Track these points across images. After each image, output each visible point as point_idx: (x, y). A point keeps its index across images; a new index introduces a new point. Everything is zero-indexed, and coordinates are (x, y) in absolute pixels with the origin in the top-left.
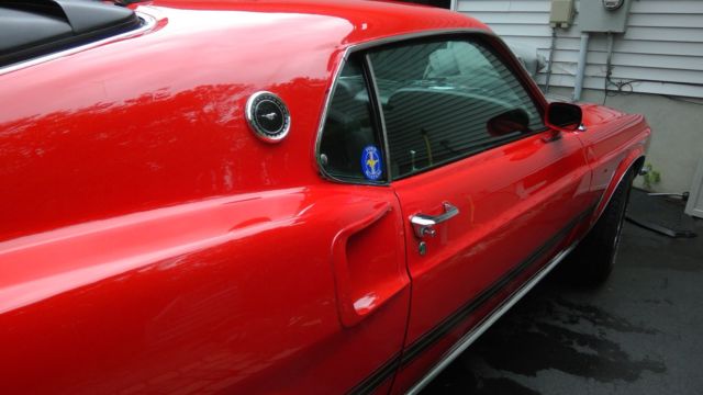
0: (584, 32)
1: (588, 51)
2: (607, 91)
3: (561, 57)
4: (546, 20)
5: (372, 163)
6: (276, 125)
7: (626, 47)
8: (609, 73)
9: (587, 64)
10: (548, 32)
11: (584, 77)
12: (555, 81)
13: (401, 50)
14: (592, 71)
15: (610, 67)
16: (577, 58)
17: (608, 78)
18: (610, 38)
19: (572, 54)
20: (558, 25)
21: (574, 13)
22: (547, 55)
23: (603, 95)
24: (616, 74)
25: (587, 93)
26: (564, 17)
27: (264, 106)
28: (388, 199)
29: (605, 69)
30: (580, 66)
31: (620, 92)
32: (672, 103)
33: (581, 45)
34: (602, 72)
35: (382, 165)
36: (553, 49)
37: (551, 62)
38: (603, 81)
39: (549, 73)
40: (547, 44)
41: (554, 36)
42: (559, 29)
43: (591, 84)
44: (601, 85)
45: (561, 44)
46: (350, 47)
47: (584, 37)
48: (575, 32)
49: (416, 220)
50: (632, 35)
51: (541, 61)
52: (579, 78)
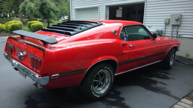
0: (172, 25)
1: (173, 29)
2: (177, 37)
3: (167, 30)
4: (164, 22)
5: (125, 39)
6: (116, 33)
7: (180, 28)
8: (177, 33)
9: (172, 31)
10: (164, 25)
11: (172, 34)
12: (166, 35)
13: (136, 26)
14: (174, 33)
15: (177, 32)
16: (170, 30)
17: (177, 34)
18: (177, 26)
19: (169, 29)
20: (166, 23)
21: (169, 21)
22: (164, 30)
23: (176, 38)
24: (179, 33)
25: (173, 37)
26: (167, 22)
27: (114, 32)
28: (127, 42)
29: (176, 32)
30: (171, 31)
31: (180, 37)
32: (191, 39)
33: (171, 28)
34: (176, 33)
35: (126, 39)
36: (165, 28)
37: (165, 31)
38: (176, 35)
39: (165, 33)
40: (164, 27)
41: (166, 26)
42: (167, 24)
43: (173, 35)
44: (176, 36)
45: (167, 27)
46: (123, 26)
47: (172, 26)
48: (170, 25)
49: (130, 45)
50: (182, 25)
51: (162, 31)
52: (171, 34)
